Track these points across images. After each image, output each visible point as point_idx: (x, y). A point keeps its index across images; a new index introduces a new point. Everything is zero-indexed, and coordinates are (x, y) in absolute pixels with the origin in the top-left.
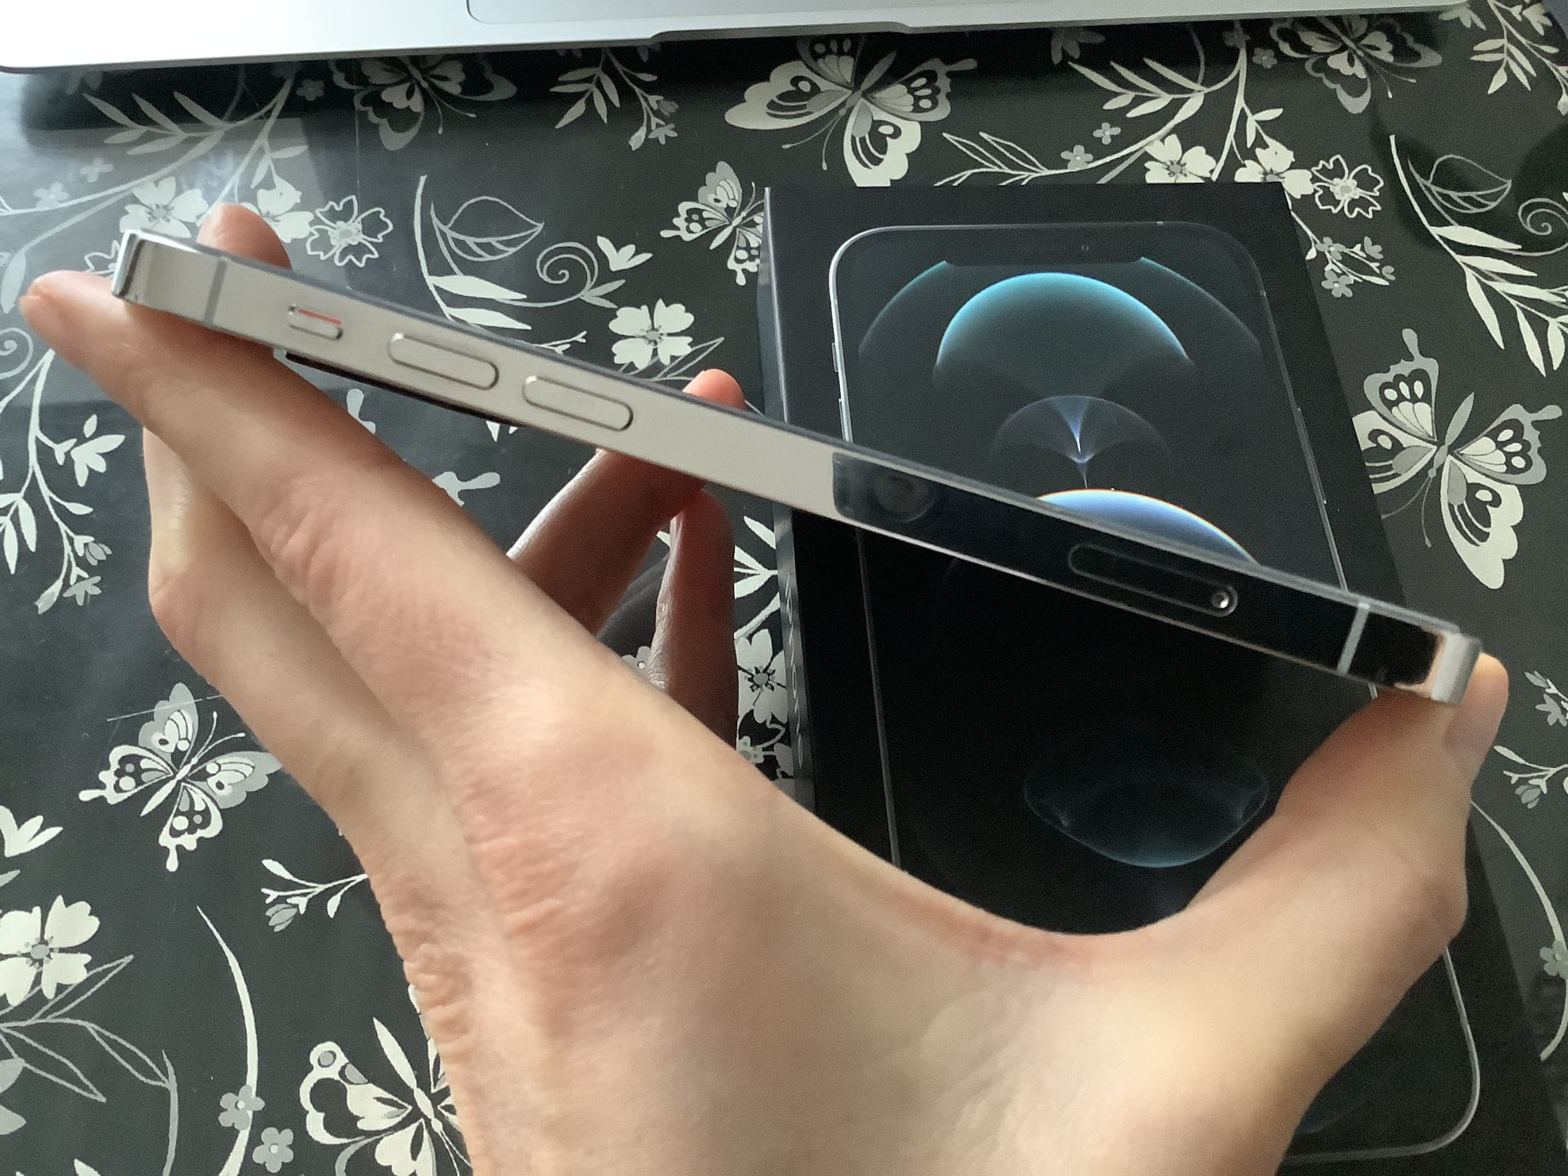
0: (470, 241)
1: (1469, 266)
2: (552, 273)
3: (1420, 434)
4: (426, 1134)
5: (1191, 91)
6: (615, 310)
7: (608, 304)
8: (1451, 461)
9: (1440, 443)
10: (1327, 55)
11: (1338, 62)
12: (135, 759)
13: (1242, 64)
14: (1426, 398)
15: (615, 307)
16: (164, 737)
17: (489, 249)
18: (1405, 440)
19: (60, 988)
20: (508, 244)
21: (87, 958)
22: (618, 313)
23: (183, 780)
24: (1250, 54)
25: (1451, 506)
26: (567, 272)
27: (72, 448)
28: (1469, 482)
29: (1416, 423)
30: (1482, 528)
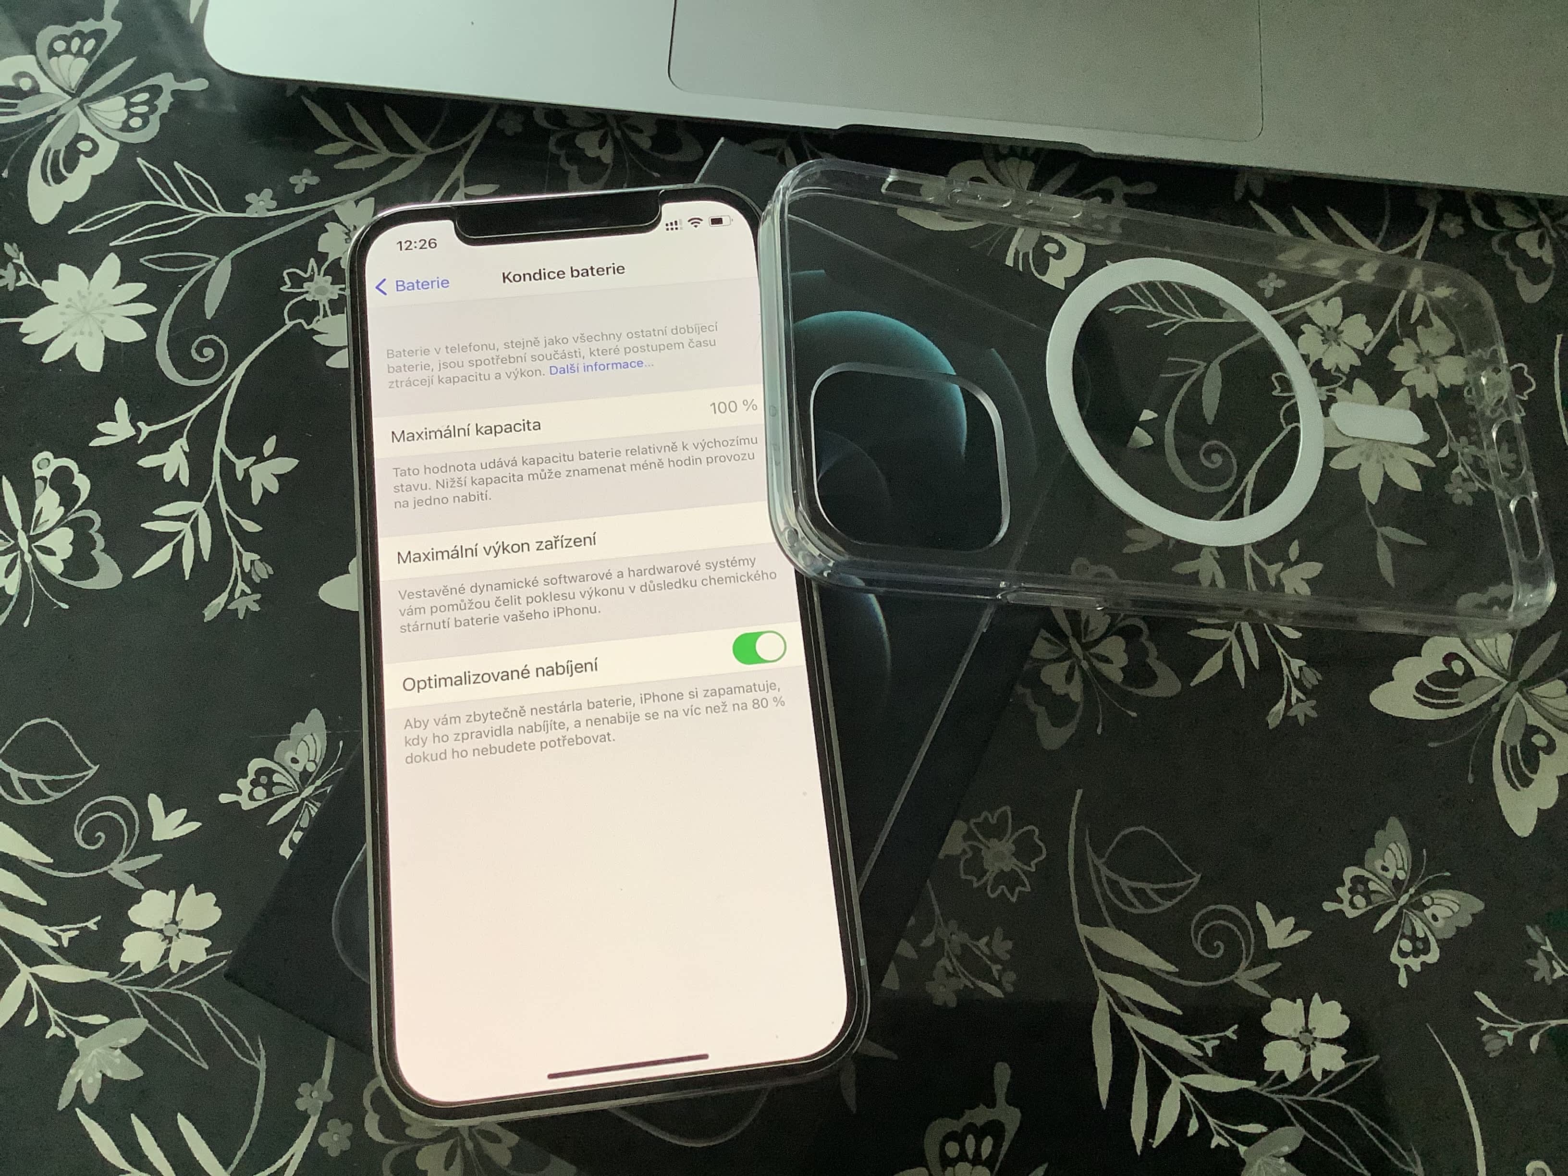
3: (1495, 664)
4: (459, 1152)
5: (1369, 254)
8: (1518, 699)
9: (1511, 679)
10: (1518, 231)
11: (1527, 242)
12: (269, 772)
16: (296, 756)
18: (1479, 669)
19: (184, 964)
21: (208, 943)
23: (306, 799)
24: (1438, 219)
25: (1503, 745)
27: (252, 465)
28: (1529, 722)
29: (1494, 653)
30: (1529, 774)
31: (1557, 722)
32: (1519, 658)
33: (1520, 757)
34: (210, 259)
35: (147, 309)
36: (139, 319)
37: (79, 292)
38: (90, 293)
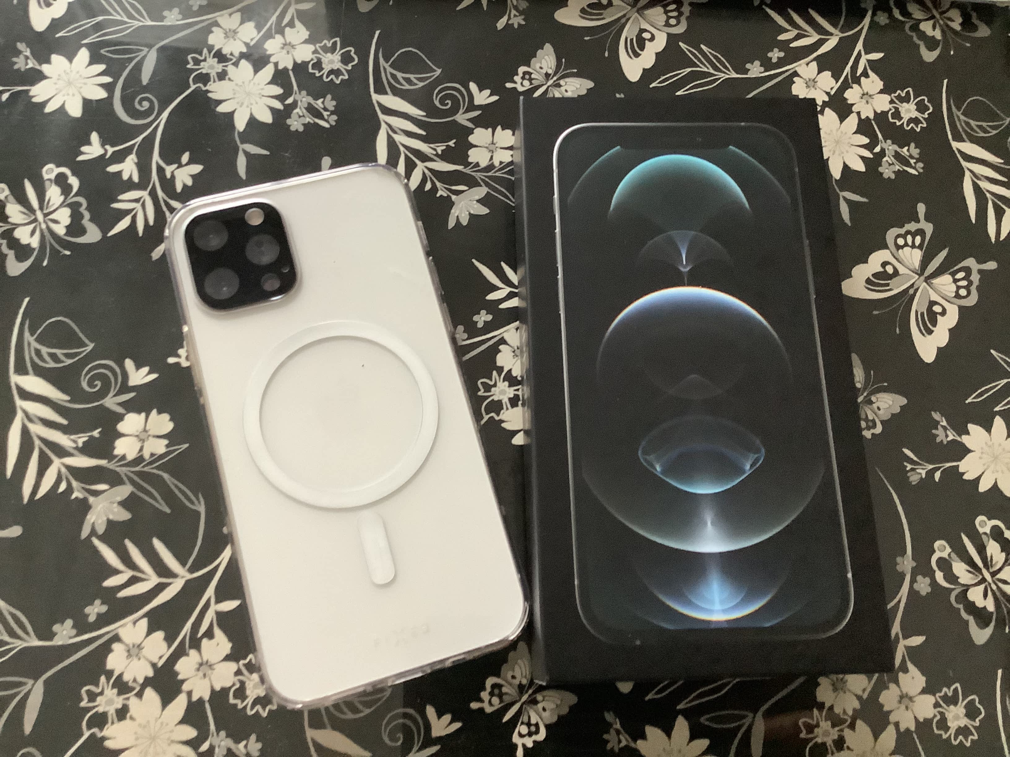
0: (400, 75)
1: (968, 169)
2: (442, 102)
3: (911, 267)
5: (832, 34)
6: (473, 129)
7: (470, 125)
8: (924, 286)
9: (921, 274)
10: (920, 21)
11: (926, 27)
13: (867, 21)
14: (920, 247)
15: (474, 127)
17: (408, 81)
18: (902, 270)
19: (152, 455)
20: (420, 80)
21: (166, 442)
22: (475, 131)
24: (873, 15)
25: (917, 312)
26: (450, 102)
27: (175, 169)
28: (931, 299)
29: (911, 262)
30: (931, 327)
31: (947, 298)
32: (925, 263)
33: (926, 318)
34: (143, 50)
35: (107, 79)
36: (102, 85)
37: (65, 71)
38: (71, 71)
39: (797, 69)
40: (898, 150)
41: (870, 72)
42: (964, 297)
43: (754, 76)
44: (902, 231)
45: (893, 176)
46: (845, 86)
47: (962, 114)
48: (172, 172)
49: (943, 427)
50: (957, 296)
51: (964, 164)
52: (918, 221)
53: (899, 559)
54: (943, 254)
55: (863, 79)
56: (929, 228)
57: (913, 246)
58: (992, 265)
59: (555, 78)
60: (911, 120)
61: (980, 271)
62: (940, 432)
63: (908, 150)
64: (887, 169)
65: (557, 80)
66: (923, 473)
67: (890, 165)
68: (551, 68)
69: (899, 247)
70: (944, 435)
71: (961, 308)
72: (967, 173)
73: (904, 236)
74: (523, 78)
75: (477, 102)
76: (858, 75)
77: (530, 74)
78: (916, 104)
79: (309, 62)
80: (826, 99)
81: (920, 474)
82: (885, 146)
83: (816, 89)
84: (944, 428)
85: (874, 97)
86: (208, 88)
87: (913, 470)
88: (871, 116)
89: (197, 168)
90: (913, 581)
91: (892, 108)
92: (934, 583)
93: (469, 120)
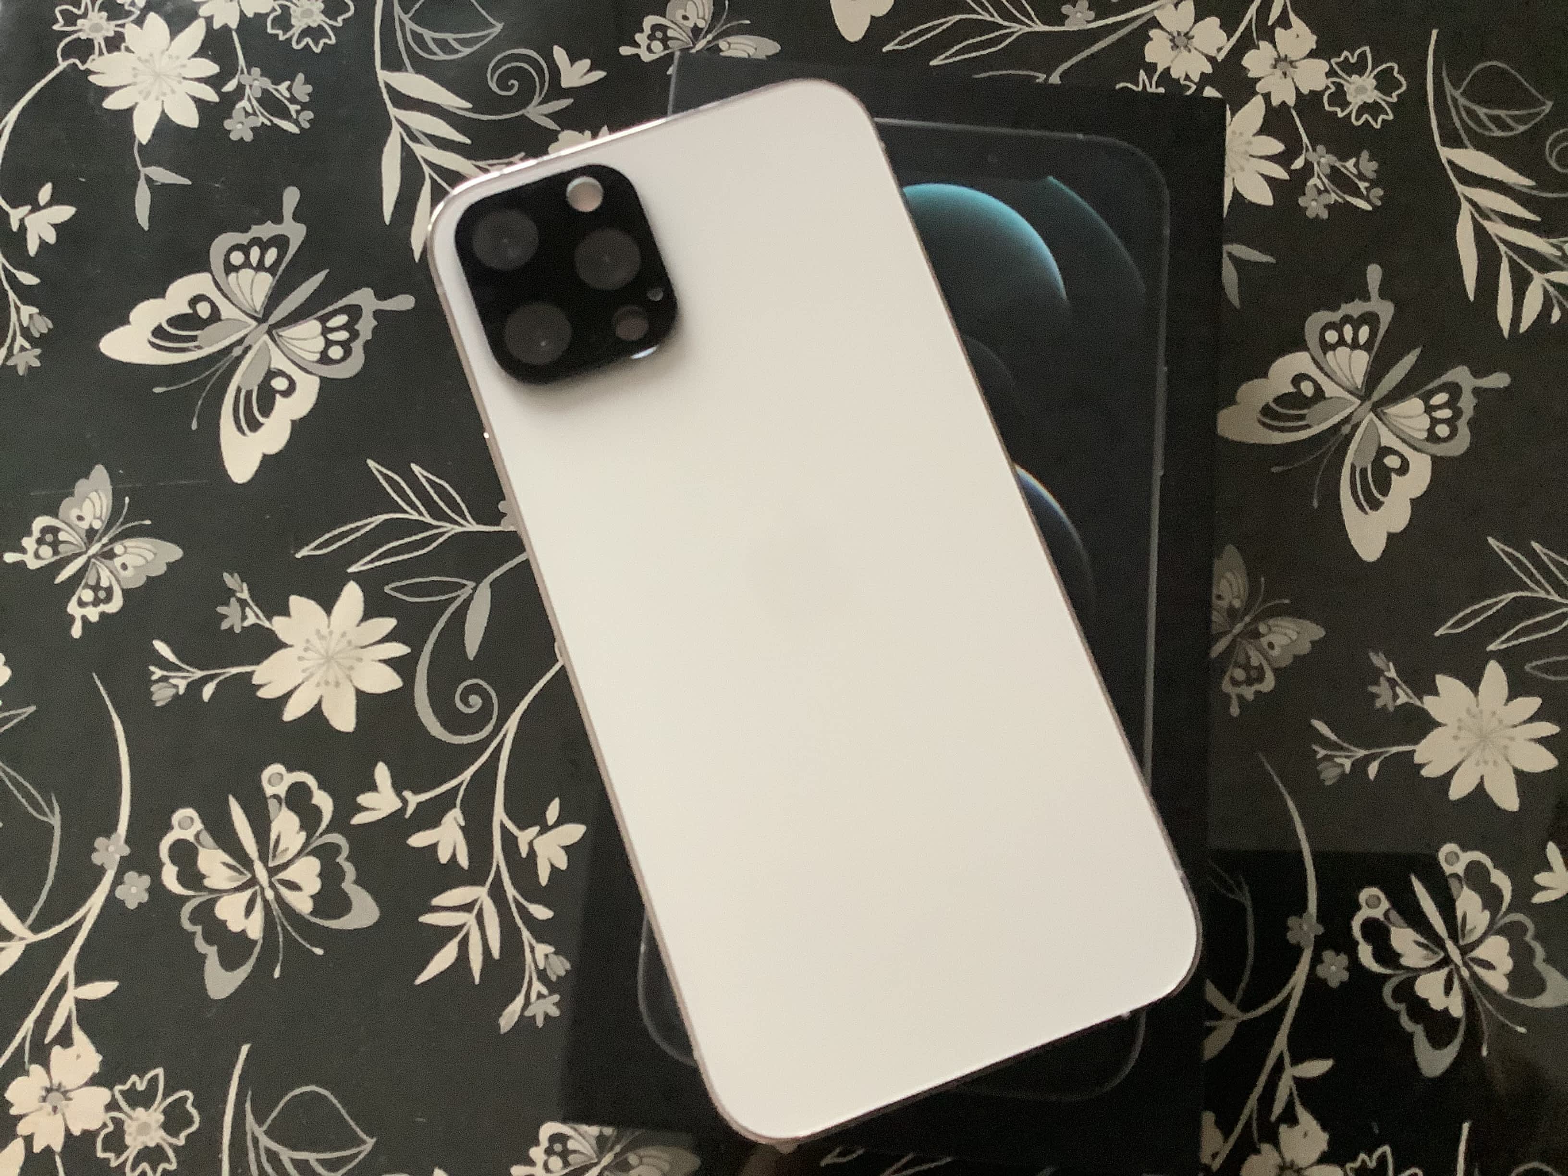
0: (428, 35)
1: (1467, 199)
2: (502, 83)
3: (1348, 384)
4: (259, 900)
6: (556, 133)
7: (551, 125)
8: (1371, 420)
9: (1364, 398)
12: (55, 531)
14: (1368, 347)
15: (558, 129)
16: (80, 514)
17: (444, 45)
18: (1330, 389)
20: (464, 43)
22: (560, 136)
23: (94, 556)
25: (1353, 467)
26: (516, 83)
27: (26, 215)
28: (1383, 445)
29: (1347, 373)
30: (1379, 496)
31: (1412, 442)
32: (1374, 377)
33: (1370, 480)
39: (1156, 14)
40: (1338, 164)
41: (1293, 17)
42: (1446, 440)
43: (1075, 28)
44: (1336, 316)
45: (1325, 215)
46: (1245, 44)
47: (1462, 94)
48: (22, 221)
49: (1390, 680)
50: (1432, 437)
51: (1460, 188)
52: (1366, 297)
53: (1292, 921)
54: (1409, 360)
55: (1278, 31)
56: (1385, 311)
57: (1355, 345)
58: (1499, 380)
59: (710, 37)
60: (1365, 108)
61: (1477, 391)
62: (1382, 691)
63: (1356, 165)
64: (1316, 200)
65: (715, 38)
66: (1348, 764)
67: (1320, 192)
68: (703, 18)
69: (1326, 347)
70: (1391, 694)
71: (1437, 461)
72: (1466, 207)
73: (1338, 327)
74: (652, 37)
75: (565, 83)
76: (1270, 23)
77: (663, 28)
78: (1375, 77)
79: (268, 15)
80: (1208, 69)
81: (1342, 765)
82: (1313, 157)
83: (1190, 51)
84: (1392, 683)
85: (1297, 64)
86: (89, 65)
87: (1326, 758)
88: (1291, 101)
89: (65, 213)
90: (1317, 960)
91: (1332, 86)
92: (1355, 965)
93: (550, 116)
